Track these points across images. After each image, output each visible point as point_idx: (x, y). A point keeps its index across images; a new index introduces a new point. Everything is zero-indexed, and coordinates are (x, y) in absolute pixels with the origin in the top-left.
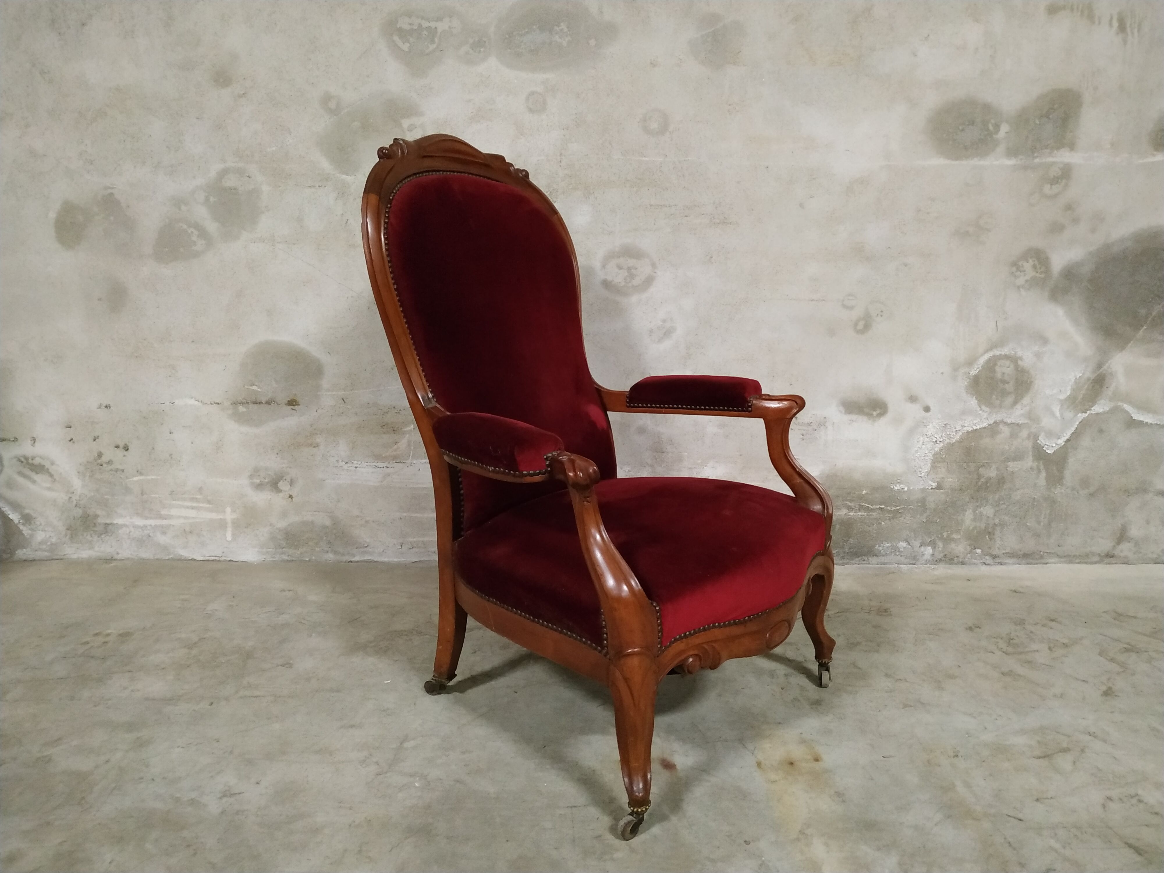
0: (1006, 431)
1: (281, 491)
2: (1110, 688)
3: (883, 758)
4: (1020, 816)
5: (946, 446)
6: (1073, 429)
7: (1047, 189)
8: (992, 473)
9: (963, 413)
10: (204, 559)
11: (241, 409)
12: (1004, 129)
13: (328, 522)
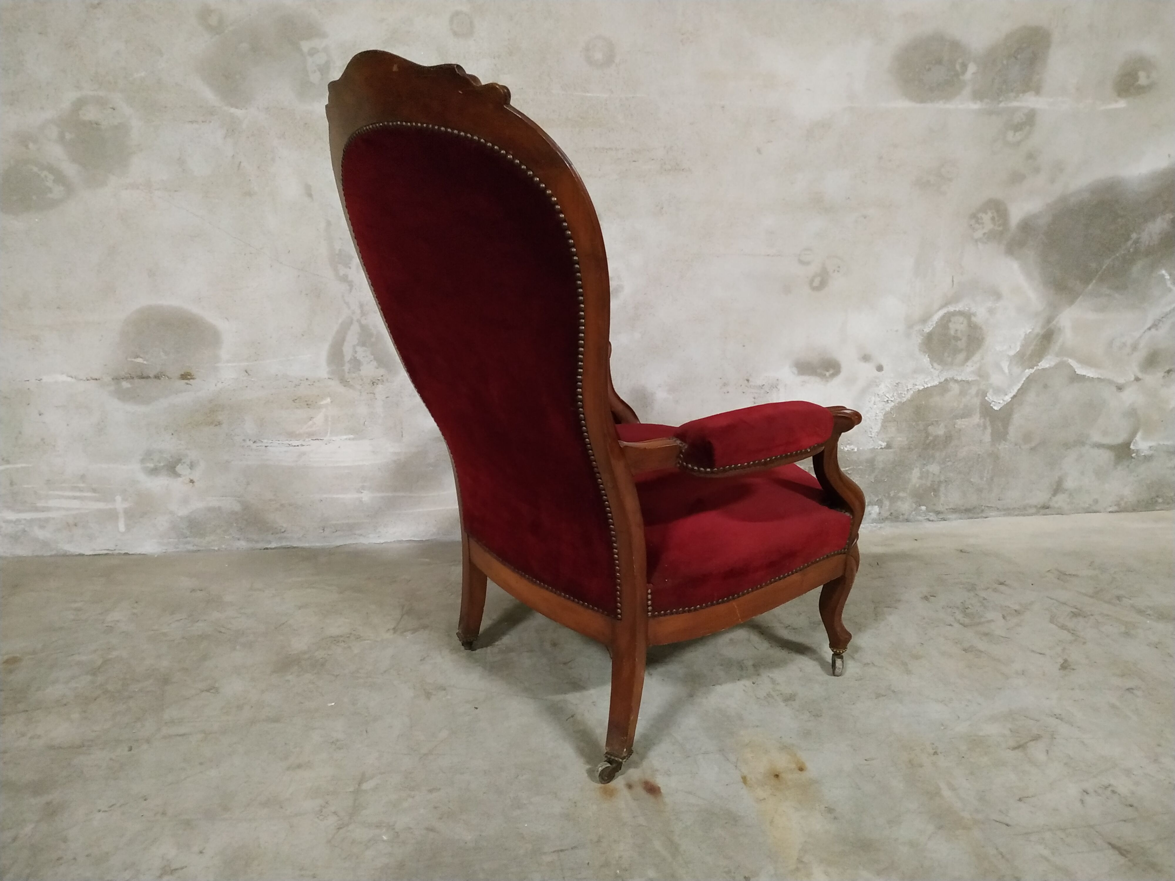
0: (955, 388)
1: (179, 476)
2: (1066, 661)
3: (865, 761)
4: (1007, 820)
5: (897, 405)
6: (1020, 385)
7: (1011, 136)
8: (940, 431)
9: (915, 371)
10: (94, 554)
11: (125, 385)
12: (972, 68)
13: (237, 507)
